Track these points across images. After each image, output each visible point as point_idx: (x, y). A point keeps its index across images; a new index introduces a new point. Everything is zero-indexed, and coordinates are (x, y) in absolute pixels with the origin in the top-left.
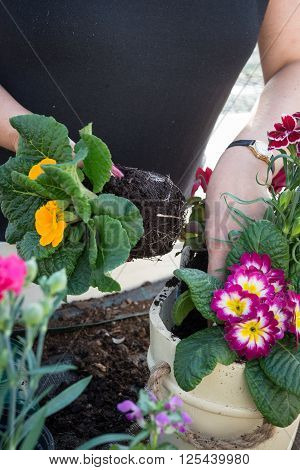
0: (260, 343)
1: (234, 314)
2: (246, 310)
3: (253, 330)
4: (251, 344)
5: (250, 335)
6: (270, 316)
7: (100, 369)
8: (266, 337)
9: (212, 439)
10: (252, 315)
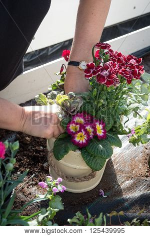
0: (84, 141)
1: (74, 131)
2: (78, 129)
3: (81, 136)
4: (81, 142)
5: (80, 138)
6: (86, 130)
7: (28, 140)
8: (86, 138)
9: (73, 178)
10: (80, 131)
